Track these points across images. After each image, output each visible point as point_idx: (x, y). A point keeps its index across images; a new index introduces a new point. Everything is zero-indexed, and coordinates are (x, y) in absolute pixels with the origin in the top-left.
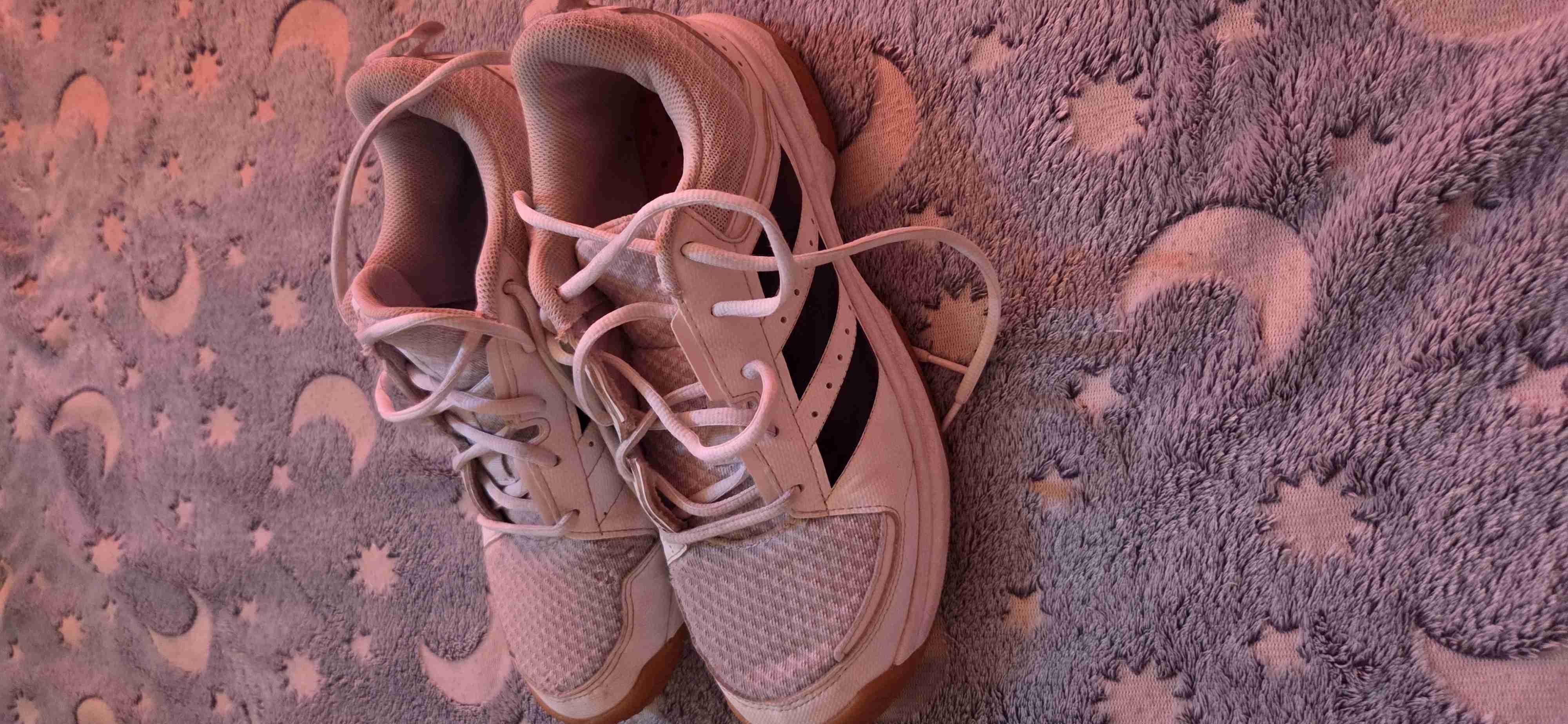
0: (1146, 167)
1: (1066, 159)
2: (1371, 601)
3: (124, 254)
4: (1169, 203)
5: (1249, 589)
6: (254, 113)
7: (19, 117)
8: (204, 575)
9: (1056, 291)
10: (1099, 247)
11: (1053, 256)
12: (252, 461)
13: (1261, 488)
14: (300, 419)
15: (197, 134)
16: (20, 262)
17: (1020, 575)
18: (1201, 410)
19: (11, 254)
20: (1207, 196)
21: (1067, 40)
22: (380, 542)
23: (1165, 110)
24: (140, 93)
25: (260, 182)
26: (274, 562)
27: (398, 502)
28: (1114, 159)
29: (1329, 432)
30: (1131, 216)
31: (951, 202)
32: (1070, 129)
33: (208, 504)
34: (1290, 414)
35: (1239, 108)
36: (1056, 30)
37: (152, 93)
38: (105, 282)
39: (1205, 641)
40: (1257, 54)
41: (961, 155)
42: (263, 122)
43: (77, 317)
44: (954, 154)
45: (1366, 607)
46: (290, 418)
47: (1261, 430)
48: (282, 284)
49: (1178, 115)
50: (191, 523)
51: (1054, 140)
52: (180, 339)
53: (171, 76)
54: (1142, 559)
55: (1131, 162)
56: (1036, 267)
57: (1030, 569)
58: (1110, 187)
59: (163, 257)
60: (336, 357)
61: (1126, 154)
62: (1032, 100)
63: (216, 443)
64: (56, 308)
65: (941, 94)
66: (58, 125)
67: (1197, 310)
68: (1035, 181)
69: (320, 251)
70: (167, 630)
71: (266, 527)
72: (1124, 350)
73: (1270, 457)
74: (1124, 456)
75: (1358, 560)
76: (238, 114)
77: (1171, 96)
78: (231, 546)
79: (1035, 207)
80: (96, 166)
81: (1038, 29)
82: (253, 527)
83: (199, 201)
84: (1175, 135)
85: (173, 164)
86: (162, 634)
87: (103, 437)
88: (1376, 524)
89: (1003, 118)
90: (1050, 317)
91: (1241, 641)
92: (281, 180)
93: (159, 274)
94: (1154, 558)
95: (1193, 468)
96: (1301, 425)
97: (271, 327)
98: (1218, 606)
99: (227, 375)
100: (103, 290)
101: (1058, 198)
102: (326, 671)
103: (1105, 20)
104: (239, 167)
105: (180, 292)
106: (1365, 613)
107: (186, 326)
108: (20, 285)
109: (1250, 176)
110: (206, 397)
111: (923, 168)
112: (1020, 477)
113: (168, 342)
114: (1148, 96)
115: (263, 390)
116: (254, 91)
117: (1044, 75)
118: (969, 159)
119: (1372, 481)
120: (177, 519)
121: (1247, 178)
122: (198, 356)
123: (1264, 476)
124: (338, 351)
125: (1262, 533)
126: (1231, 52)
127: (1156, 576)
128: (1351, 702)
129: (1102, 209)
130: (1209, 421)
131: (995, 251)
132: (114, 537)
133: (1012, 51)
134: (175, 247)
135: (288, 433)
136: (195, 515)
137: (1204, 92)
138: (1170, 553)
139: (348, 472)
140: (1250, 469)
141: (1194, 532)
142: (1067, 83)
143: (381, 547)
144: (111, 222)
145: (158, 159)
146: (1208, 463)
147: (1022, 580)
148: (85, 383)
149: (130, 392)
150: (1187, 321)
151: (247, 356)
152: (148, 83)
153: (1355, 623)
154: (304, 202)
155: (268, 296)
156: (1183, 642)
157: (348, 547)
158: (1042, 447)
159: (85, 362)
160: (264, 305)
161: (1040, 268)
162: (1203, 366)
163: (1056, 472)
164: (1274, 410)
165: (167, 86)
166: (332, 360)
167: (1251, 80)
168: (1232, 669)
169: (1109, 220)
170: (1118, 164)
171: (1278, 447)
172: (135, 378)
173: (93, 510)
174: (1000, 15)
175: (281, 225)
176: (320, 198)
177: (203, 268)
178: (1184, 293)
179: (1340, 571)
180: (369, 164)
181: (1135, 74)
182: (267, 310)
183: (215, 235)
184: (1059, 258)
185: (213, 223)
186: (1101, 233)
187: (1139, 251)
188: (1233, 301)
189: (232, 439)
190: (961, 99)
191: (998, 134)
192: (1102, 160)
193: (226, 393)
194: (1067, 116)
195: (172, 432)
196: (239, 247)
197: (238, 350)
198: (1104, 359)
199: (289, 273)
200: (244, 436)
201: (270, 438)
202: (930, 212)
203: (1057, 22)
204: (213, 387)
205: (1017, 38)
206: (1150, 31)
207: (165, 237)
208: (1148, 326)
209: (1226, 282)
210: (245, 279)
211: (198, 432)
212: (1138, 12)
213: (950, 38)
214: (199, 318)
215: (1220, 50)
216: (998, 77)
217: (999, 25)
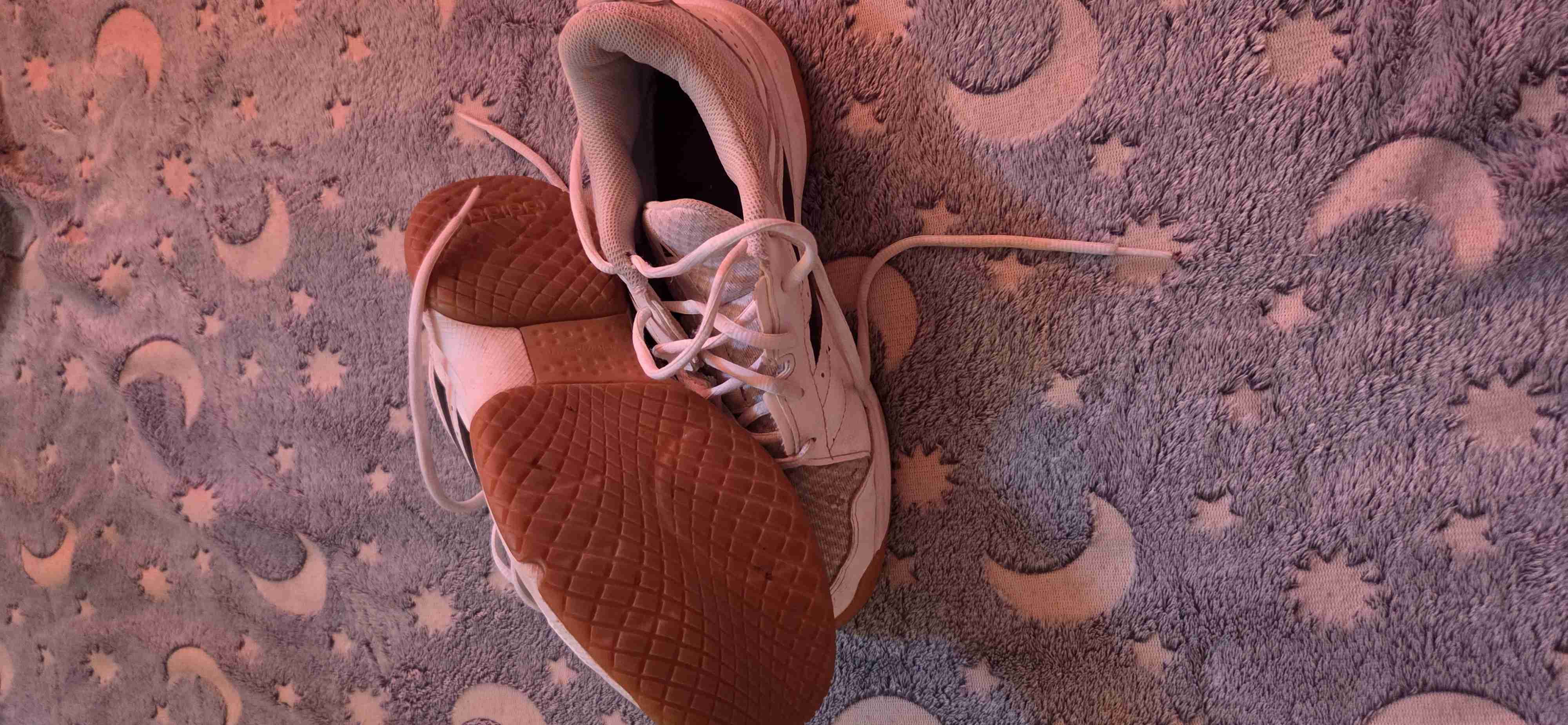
0: (1345, 98)
1: (1262, 91)
2: (1556, 485)
3: (193, 199)
4: (1367, 133)
5: (1437, 479)
6: (344, 50)
7: (45, 54)
8: (316, 521)
9: (1249, 216)
10: (1294, 175)
11: (1246, 184)
12: (365, 405)
13: (1451, 391)
15: (275, 72)
16: (61, 208)
17: (1209, 481)
18: (1396, 323)
19: (51, 200)
20: (1402, 126)
23: (1366, 44)
24: (201, 29)
25: (357, 121)
26: (397, 503)
28: (1312, 92)
29: (1519, 339)
30: (1328, 145)
31: (1139, 133)
32: (1266, 62)
33: (314, 450)
34: (1481, 324)
35: (1439, 42)
37: (217, 29)
38: (171, 226)
39: (1396, 529)
41: (1149, 88)
42: (356, 59)
43: (139, 265)
44: (1141, 86)
45: (1551, 492)
47: (1452, 339)
48: (390, 226)
49: (1380, 50)
50: (294, 470)
51: (1249, 73)
52: (268, 285)
53: (239, 10)
54: (1331, 459)
55: (1330, 94)
56: (1228, 194)
57: (1220, 476)
58: (1307, 118)
59: (242, 200)
61: (1325, 86)
62: (1227, 34)
63: (318, 388)
64: (112, 256)
65: (1128, 28)
66: (98, 64)
67: (1394, 232)
68: (1231, 112)
70: (276, 576)
71: (385, 469)
72: (1318, 270)
73: (1460, 363)
74: (1316, 368)
75: (1541, 450)
76: (325, 50)
77: (1372, 32)
78: (345, 490)
79: (1228, 138)
80: (150, 105)
82: (370, 469)
83: (282, 142)
84: (1377, 70)
85: (246, 103)
86: (269, 580)
87: (180, 387)
88: (1558, 418)
89: (1196, 52)
90: (1245, 241)
91: (1430, 528)
92: (384, 120)
93: (239, 218)
94: (1344, 457)
95: (1386, 375)
96: (1491, 333)
97: (379, 269)
98: (1408, 496)
99: (327, 319)
100: (169, 235)
101: (1252, 129)
102: (461, 605)
104: (329, 106)
105: (264, 235)
106: (1550, 498)
107: (274, 270)
108: (65, 232)
110: (304, 343)
111: (1110, 100)
112: (1210, 392)
113: (254, 288)
114: (1349, 32)
115: (372, 334)
116: (343, 27)
117: (1239, 11)
118: (1159, 92)
119: (1560, 381)
120: (277, 466)
121: (1450, 112)
122: (291, 301)
123: (1454, 380)
125: (1449, 430)
127: (1346, 473)
128: (1534, 575)
129: (1298, 138)
130: (1404, 332)
131: (1186, 179)
132: (203, 487)
134: (257, 191)
136: (299, 460)
137: (1405, 28)
138: (1360, 451)
140: (1441, 375)
141: (1384, 433)
142: (1265, 18)
144: (173, 166)
145: (229, 98)
146: (1401, 371)
147: (1211, 485)
148: (154, 332)
149: (209, 340)
150: (1383, 242)
151: (353, 300)
152: (208, 18)
153: (1540, 505)
154: (414, 143)
155: (373, 238)
156: (1375, 531)
158: (1234, 362)
159: (153, 310)
160: (370, 247)
161: (1233, 195)
162: (1394, 284)
163: (1248, 386)
164: (1466, 319)
165: (234, 21)
167: (1452, 19)
168: (1422, 553)
169: (1306, 150)
170: (1316, 96)
171: (1469, 354)
172: (214, 326)
173: (178, 461)
175: (387, 167)
176: (433, 139)
177: (292, 212)
178: (1381, 218)
179: (1526, 460)
180: (489, 103)
181: (1334, 10)
182: (372, 253)
183: (304, 177)
184: (1253, 185)
185: (301, 164)
186: (1297, 161)
187: (1334, 178)
188: (1424, 224)
189: (339, 383)
190: (1150, 33)
191: (1191, 67)
192: (1299, 93)
193: (327, 337)
194: (1262, 50)
195: (265, 379)
196: (335, 188)
197: (341, 294)
198: (1297, 279)
199: (399, 215)
200: (353, 379)
201: (384, 381)
202: (1115, 142)
204: (312, 331)
207: (243, 179)
208: (1343, 250)
209: (1419, 206)
210: (346, 221)
211: (295, 377)
214: (290, 262)
216: (1190, 12)
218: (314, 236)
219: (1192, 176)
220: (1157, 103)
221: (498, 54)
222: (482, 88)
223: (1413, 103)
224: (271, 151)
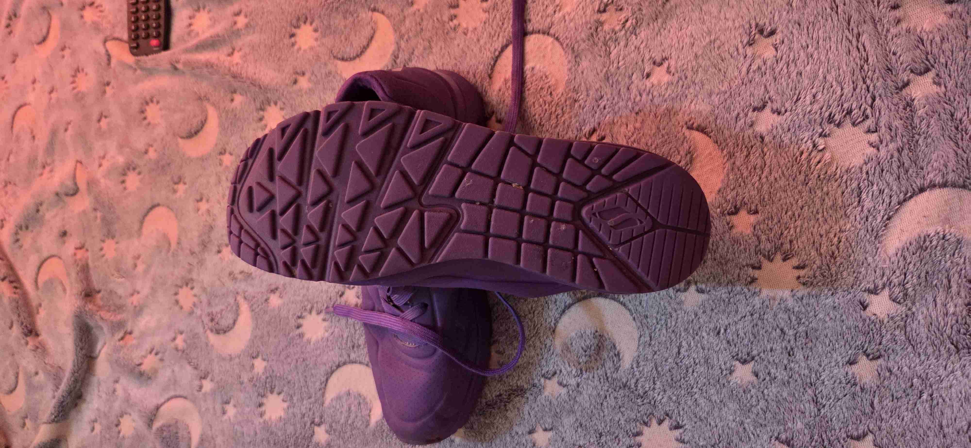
0: (882, 171)
1: (829, 172)
3: (195, 310)
4: (903, 189)
7: (113, 237)
9: (838, 248)
10: (862, 219)
11: (831, 228)
12: (298, 426)
14: (330, 395)
16: (120, 325)
19: (115, 320)
20: (926, 183)
21: (816, 107)
23: (888, 137)
24: (200, 212)
28: (861, 169)
30: (880, 199)
31: (757, 205)
32: (827, 156)
35: (935, 131)
36: (808, 102)
37: (208, 212)
38: (182, 327)
40: (939, 102)
41: (758, 178)
43: (164, 353)
44: (752, 179)
46: (323, 395)
48: (311, 313)
49: (898, 139)
51: (819, 162)
52: (239, 357)
53: (220, 200)
54: (935, 402)
55: (873, 169)
56: (821, 236)
58: (862, 184)
59: (224, 307)
60: (354, 352)
61: (869, 165)
62: (800, 142)
63: (270, 418)
64: (149, 349)
65: (738, 146)
66: (142, 238)
67: (939, 248)
69: (336, 290)
72: (894, 277)
74: (910, 341)
77: (891, 130)
79: (813, 201)
80: (171, 259)
81: (795, 102)
83: (246, 271)
84: (899, 151)
85: (225, 251)
87: (188, 427)
89: (783, 154)
93: (222, 318)
94: (944, 401)
97: (305, 340)
99: (275, 374)
100: (181, 333)
101: (828, 194)
103: (839, 93)
105: (237, 326)
107: (243, 347)
108: (122, 339)
109: (955, 169)
110: (261, 391)
111: (734, 188)
112: (840, 365)
113: (231, 359)
114: (875, 131)
115: (302, 380)
118: (764, 180)
121: (953, 171)
122: (253, 365)
124: (355, 349)
126: (923, 101)
127: (948, 411)
129: (859, 197)
131: (792, 230)
133: (780, 117)
134: (231, 300)
135: (323, 404)
138: (954, 395)
139: (368, 425)
142: (821, 130)
144: (184, 292)
145: (215, 249)
147: (857, 429)
148: (172, 393)
149: (205, 394)
150: (933, 255)
151: (289, 360)
152: (204, 206)
155: (300, 321)
158: (851, 344)
159: (172, 380)
160: (299, 327)
161: (824, 236)
163: (865, 357)
165: (218, 207)
166: (351, 354)
167: (940, 114)
169: (866, 203)
170: (864, 171)
172: (208, 385)
174: (770, 98)
178: (928, 239)
181: (864, 120)
182: (300, 330)
183: (258, 290)
184: (836, 228)
185: (256, 282)
186: (862, 211)
187: (889, 219)
188: (958, 241)
189: (282, 414)
190: (752, 147)
191: (782, 163)
192: (853, 170)
193: (275, 385)
194: (824, 148)
195: (238, 416)
196: (276, 295)
197: (282, 357)
198: (880, 284)
199: (315, 305)
200: (291, 410)
201: (310, 409)
202: (743, 213)
203: (807, 98)
204: (266, 383)
205: (783, 110)
206: (869, 96)
207: (224, 295)
208: (908, 261)
209: (952, 230)
210: (285, 312)
211: (256, 413)
212: (859, 87)
213: (738, 114)
214: (252, 341)
215: (915, 102)
216: (775, 132)
217: (769, 104)
218: (266, 324)
219: (795, 228)
220: (765, 187)
223: (930, 168)
224: (240, 276)
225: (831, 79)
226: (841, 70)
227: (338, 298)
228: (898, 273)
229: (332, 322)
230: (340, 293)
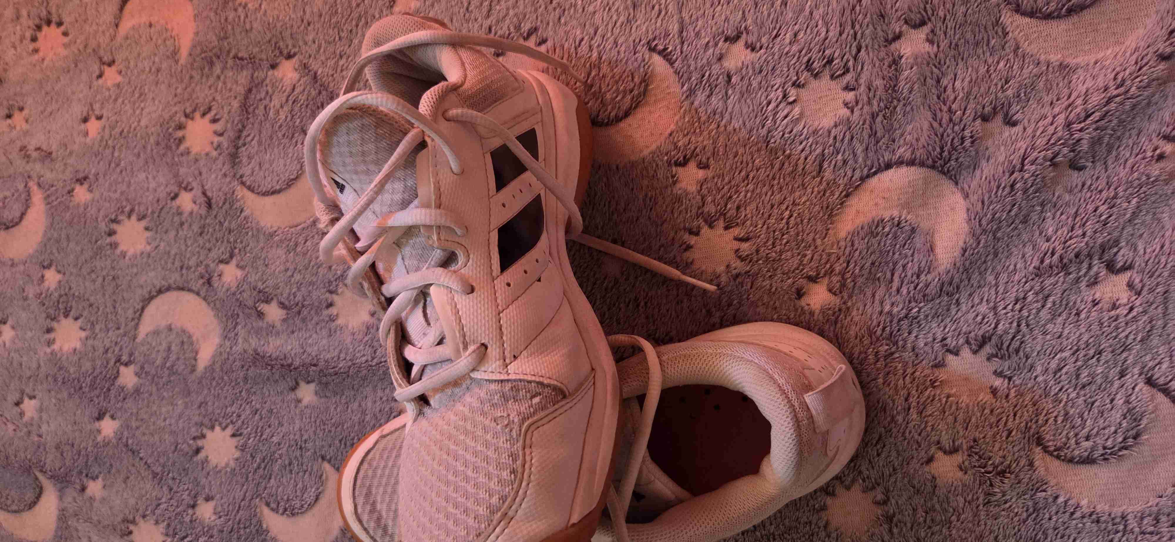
0: (852, 137)
1: (794, 131)
2: (1008, 430)
4: (869, 163)
5: (926, 427)
6: (100, 76)
8: (51, 460)
9: (787, 223)
10: (819, 192)
11: (785, 199)
12: (98, 363)
13: (933, 357)
14: (146, 327)
15: (43, 92)
18: (893, 304)
20: (895, 158)
21: (795, 48)
22: (224, 425)
23: (866, 99)
25: (107, 133)
26: (121, 445)
27: (241, 392)
28: (829, 132)
29: (979, 318)
30: (842, 171)
32: (797, 110)
33: (54, 401)
34: (953, 306)
35: (916, 98)
36: (787, 41)
39: (896, 464)
40: (928, 64)
41: (716, 126)
42: (109, 83)
44: (710, 125)
45: (1005, 434)
46: (137, 326)
47: (933, 317)
48: (129, 217)
49: (875, 102)
50: (36, 416)
51: (786, 117)
52: (24, 263)
53: (17, 43)
55: (842, 134)
56: (772, 206)
58: (826, 151)
60: (182, 275)
61: (839, 128)
62: (769, 89)
63: (61, 349)
65: (701, 82)
67: (890, 236)
68: (773, 145)
69: (168, 190)
70: (13, 508)
71: (113, 417)
72: (837, 264)
73: (939, 337)
75: (998, 404)
76: (84, 76)
77: (870, 90)
78: (77, 434)
79: (772, 164)
81: (773, 39)
82: (100, 417)
83: (44, 147)
84: (874, 116)
85: (18, 116)
86: (9, 512)
88: (1010, 379)
89: (748, 101)
90: (785, 241)
91: (921, 462)
92: (129, 132)
95: (887, 345)
96: (960, 314)
97: (118, 251)
98: (905, 439)
99: (72, 292)
101: (789, 158)
102: (171, 532)
103: (823, 34)
104: (85, 120)
105: (24, 223)
106: (1004, 438)
107: (31, 251)
109: (926, 145)
110: (51, 311)
111: (688, 134)
113: (13, 265)
114: (853, 89)
115: (109, 304)
116: (101, 59)
117: (778, 72)
118: (722, 129)
119: (1008, 350)
120: (22, 414)
121: (924, 147)
122: (43, 277)
123: (935, 348)
124: (184, 271)
125: (934, 387)
126: (911, 61)
128: (994, 498)
129: (821, 166)
130: (899, 312)
131: (743, 194)
133: (753, 55)
134: (21, 187)
135: (135, 338)
136: (41, 410)
137: (892, 87)
139: (193, 370)
140: (926, 344)
142: (796, 78)
143: (224, 429)
145: (4, 112)
146: (897, 342)
150: (882, 244)
151: (94, 276)
153: (997, 445)
154: (152, 150)
155: (114, 226)
156: (881, 465)
157: (193, 429)
160: (111, 233)
161: (776, 207)
162: (893, 275)
164: (942, 304)
165: (13, 51)
166: (178, 278)
167: (925, 80)
168: (915, 482)
169: (826, 174)
170: (833, 135)
171: (944, 329)
174: (745, 28)
175: (129, 168)
176: (168, 147)
177: (48, 203)
178: (881, 225)
179: (987, 411)
180: (214, 121)
181: (844, 73)
182: (113, 238)
183: (61, 176)
184: (790, 200)
185: (59, 166)
186: (821, 182)
187: (847, 196)
188: (913, 230)
189: (78, 345)
190: (716, 86)
191: (744, 111)
192: (820, 133)
193: (71, 307)
194: (794, 101)
195: (17, 341)
196: (86, 186)
197: (84, 271)
198: (822, 271)
199: (136, 208)
200: (90, 342)
201: (116, 343)
202: (692, 166)
203: (788, 35)
204: (58, 302)
205: (758, 45)
206: (854, 45)
207: (10, 176)
208: (855, 248)
209: (909, 217)
210: (92, 212)
211: (42, 340)
212: (846, 31)
213: (708, 42)
214: (44, 245)
215: (903, 60)
216: (744, 72)
217: (744, 35)
218: (65, 224)
219: (746, 192)
220: (721, 138)
221: (225, 83)
222: (210, 109)
223: (901, 142)
224: (35, 155)
225: (818, 17)
226: (830, 7)
227: (169, 202)
228: (842, 259)
229: (157, 232)
230: (172, 195)
